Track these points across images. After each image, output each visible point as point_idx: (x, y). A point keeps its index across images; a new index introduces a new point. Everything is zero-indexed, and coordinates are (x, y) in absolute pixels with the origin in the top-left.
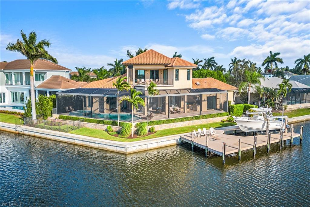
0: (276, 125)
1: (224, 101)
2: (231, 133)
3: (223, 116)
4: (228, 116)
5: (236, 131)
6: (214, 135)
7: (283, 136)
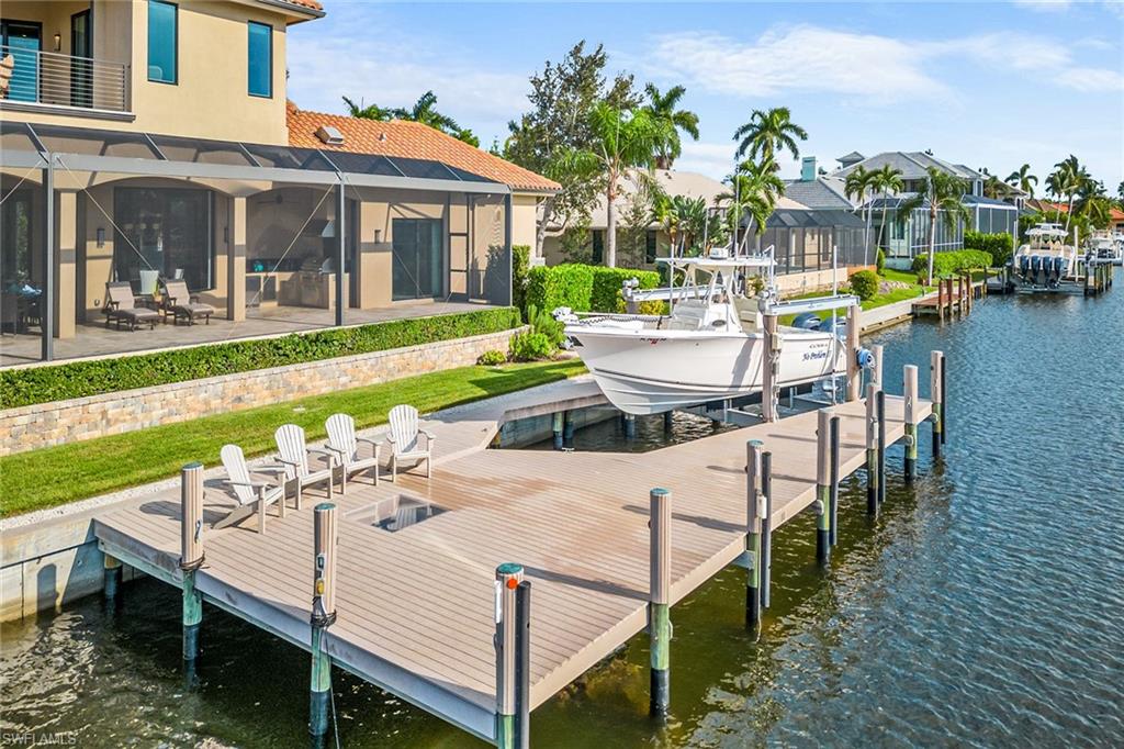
0: (806, 357)
1: (492, 249)
2: (543, 429)
3: (489, 331)
4: (513, 331)
5: (572, 419)
6: (421, 468)
7: (887, 424)
